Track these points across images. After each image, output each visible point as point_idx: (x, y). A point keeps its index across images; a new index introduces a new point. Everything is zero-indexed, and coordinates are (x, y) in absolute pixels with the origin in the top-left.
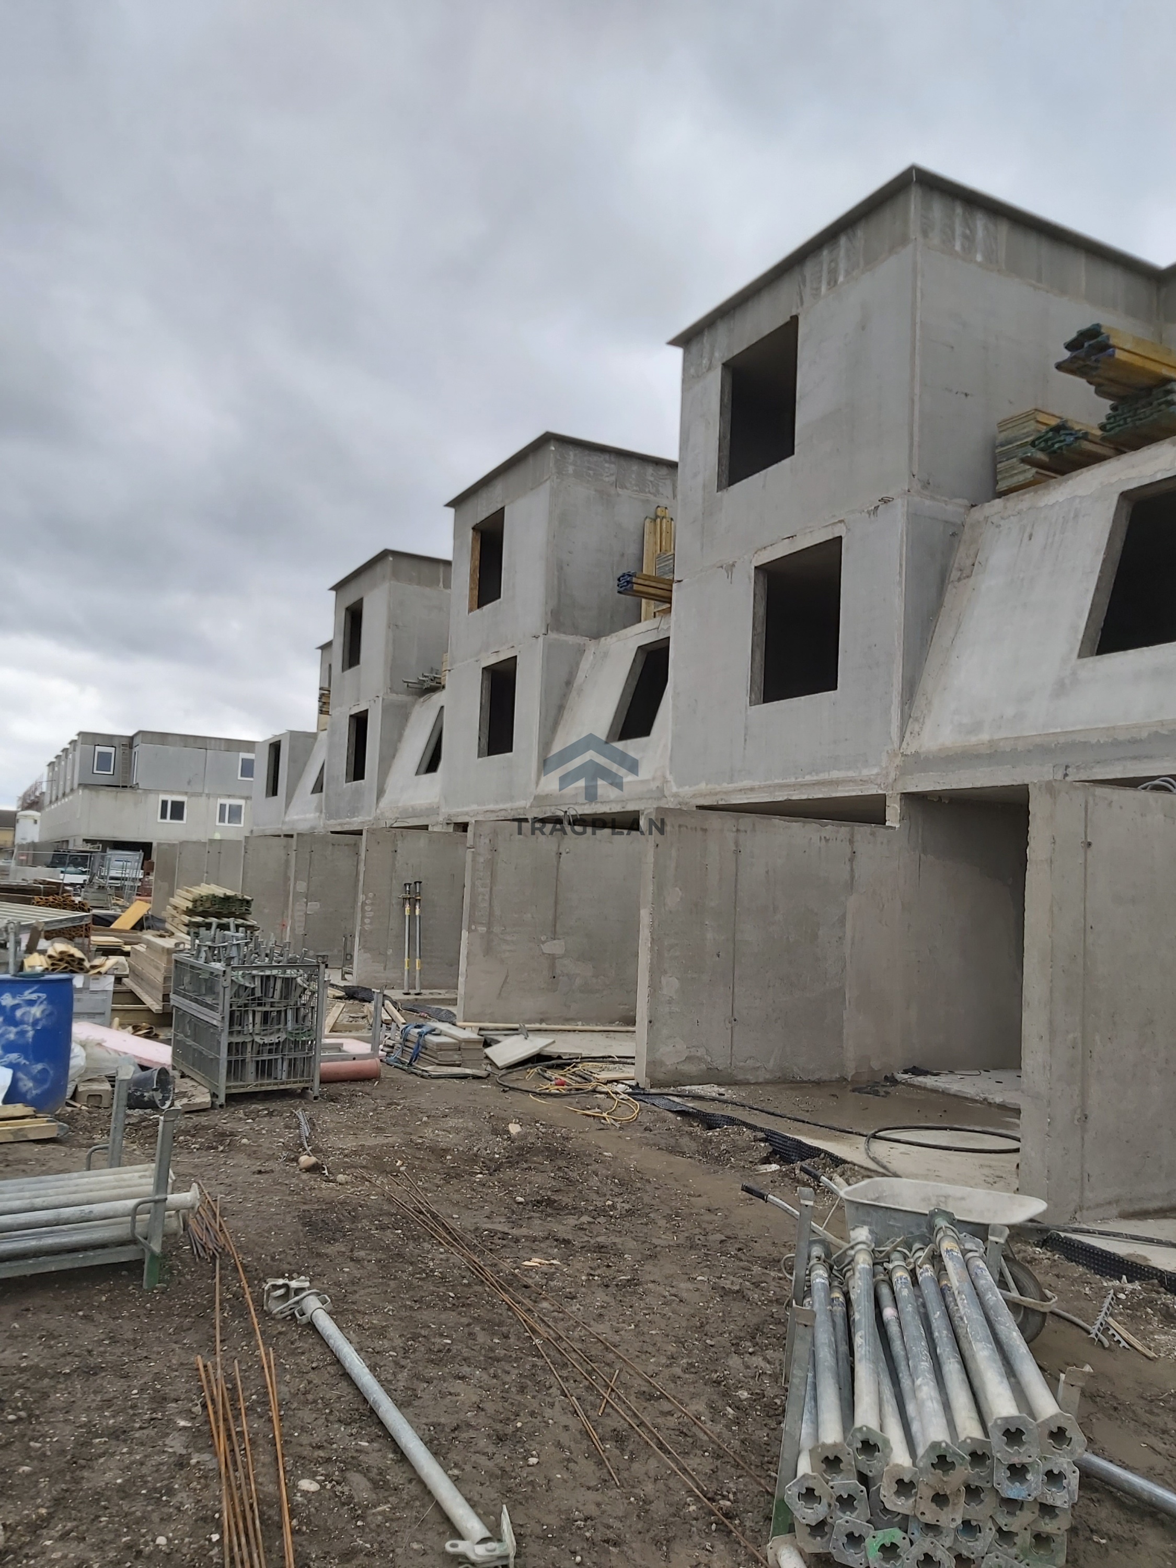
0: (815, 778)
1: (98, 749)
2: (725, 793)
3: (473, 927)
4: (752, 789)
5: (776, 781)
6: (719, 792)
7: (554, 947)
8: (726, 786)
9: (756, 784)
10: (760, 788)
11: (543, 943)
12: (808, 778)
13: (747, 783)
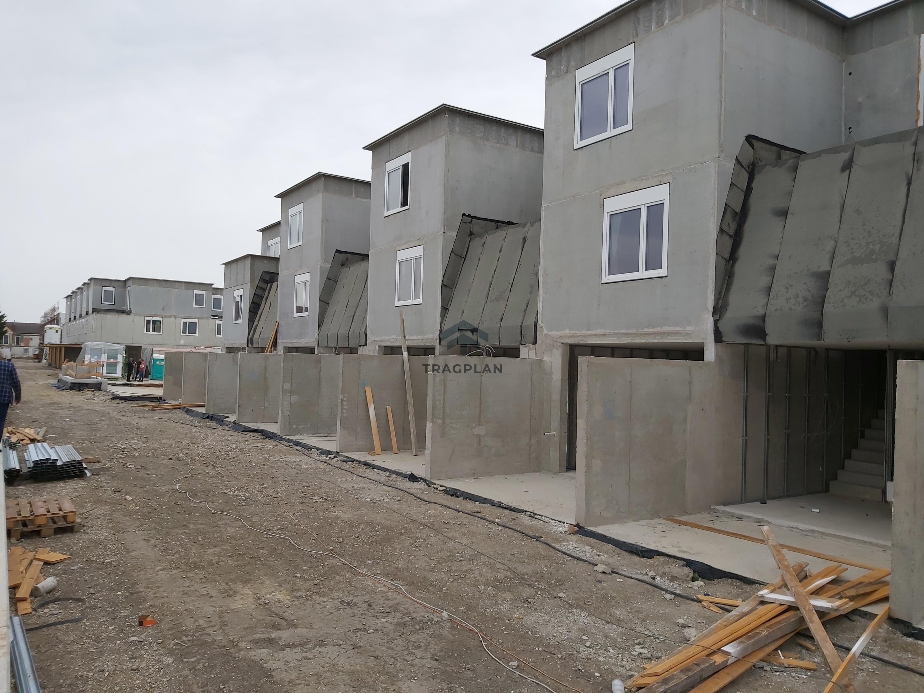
0: (652, 330)
1: (104, 288)
2: (584, 336)
3: (434, 420)
4: (604, 335)
5: (622, 331)
6: (580, 336)
7: (480, 430)
8: (584, 332)
9: (607, 332)
10: (610, 334)
11: (474, 428)
12: (646, 330)
13: (600, 331)
